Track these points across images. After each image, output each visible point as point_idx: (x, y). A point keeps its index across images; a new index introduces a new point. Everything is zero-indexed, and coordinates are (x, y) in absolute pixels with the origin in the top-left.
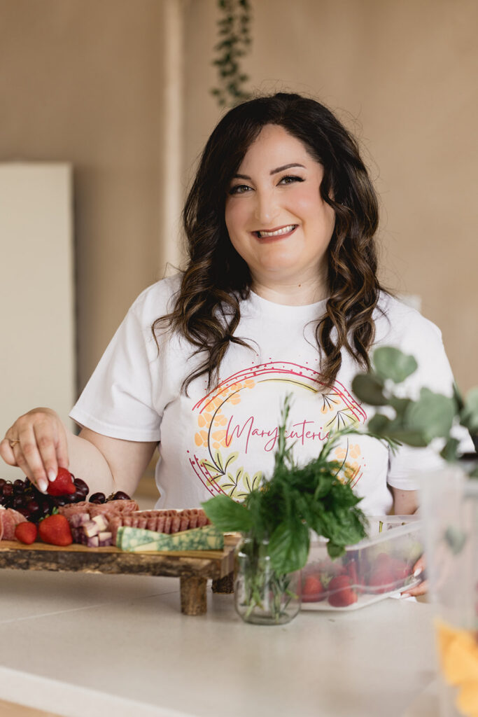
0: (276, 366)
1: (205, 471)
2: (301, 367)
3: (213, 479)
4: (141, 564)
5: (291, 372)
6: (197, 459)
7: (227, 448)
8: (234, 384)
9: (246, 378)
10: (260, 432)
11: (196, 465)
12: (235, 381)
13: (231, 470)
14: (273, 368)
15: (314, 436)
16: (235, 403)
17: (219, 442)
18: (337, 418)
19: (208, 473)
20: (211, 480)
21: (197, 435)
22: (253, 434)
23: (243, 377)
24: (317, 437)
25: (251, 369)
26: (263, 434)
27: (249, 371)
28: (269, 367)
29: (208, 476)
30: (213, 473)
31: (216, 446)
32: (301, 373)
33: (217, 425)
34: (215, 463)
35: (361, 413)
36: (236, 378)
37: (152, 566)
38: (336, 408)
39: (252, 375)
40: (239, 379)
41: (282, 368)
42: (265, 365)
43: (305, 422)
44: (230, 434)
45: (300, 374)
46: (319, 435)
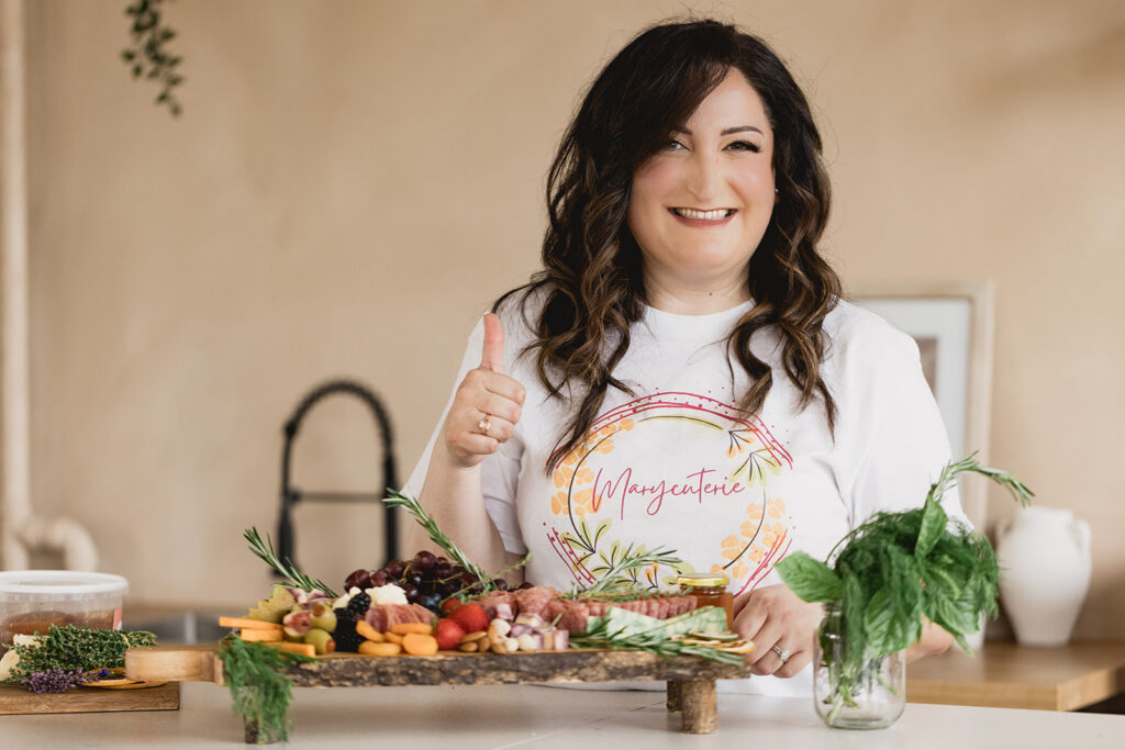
0: (664, 398)
1: (568, 550)
2: (701, 397)
3: (579, 562)
4: (639, 664)
5: (687, 406)
6: (556, 534)
7: (594, 514)
8: (606, 426)
9: (622, 417)
10: (639, 489)
11: (556, 543)
12: (607, 422)
13: (604, 547)
14: (660, 402)
15: (715, 489)
16: (605, 451)
17: (583, 507)
18: (749, 463)
19: (572, 552)
20: (576, 562)
21: (553, 498)
22: (630, 492)
23: (618, 416)
24: (720, 491)
25: (630, 404)
26: (644, 491)
27: (627, 407)
28: (654, 400)
29: (572, 556)
30: (580, 552)
31: (580, 512)
32: (700, 406)
33: (579, 482)
34: (580, 537)
35: (784, 456)
36: (608, 418)
37: (654, 666)
38: (748, 448)
39: (631, 412)
40: (612, 419)
41: (673, 401)
42: (650, 398)
43: (703, 471)
44: (598, 493)
45: (700, 408)
46: (723, 488)
